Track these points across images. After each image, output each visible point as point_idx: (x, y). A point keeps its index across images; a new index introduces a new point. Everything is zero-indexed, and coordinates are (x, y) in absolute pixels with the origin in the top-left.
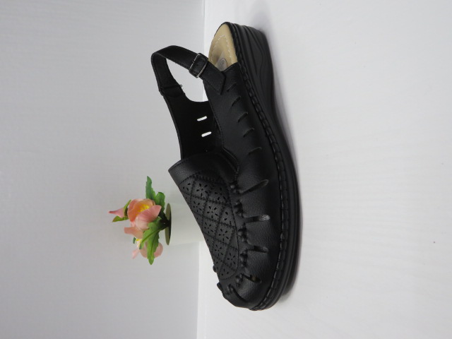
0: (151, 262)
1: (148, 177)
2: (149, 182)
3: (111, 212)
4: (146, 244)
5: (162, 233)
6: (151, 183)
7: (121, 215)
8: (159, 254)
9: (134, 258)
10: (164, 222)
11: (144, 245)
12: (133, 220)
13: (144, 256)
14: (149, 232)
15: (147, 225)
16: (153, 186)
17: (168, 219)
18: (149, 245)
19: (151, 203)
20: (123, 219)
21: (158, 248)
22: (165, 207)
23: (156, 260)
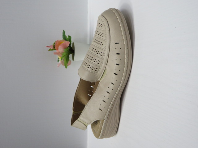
0: (66, 67)
1: (63, 30)
2: (64, 32)
3: (47, 47)
4: (64, 60)
5: (71, 56)
6: (65, 32)
7: (52, 48)
8: (70, 64)
9: (58, 67)
10: (71, 50)
11: (63, 60)
12: (57, 49)
13: (63, 65)
14: (65, 54)
15: (64, 50)
16: (66, 34)
17: (73, 49)
18: (65, 60)
19: (65, 41)
20: (53, 50)
21: (69, 62)
22: (72, 43)
23: (68, 67)
